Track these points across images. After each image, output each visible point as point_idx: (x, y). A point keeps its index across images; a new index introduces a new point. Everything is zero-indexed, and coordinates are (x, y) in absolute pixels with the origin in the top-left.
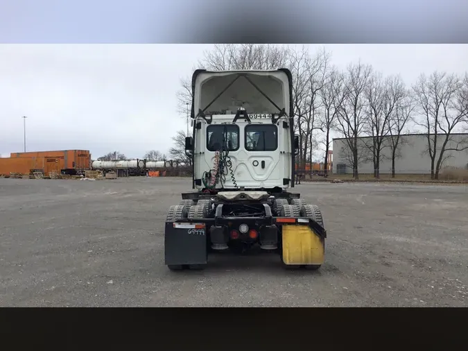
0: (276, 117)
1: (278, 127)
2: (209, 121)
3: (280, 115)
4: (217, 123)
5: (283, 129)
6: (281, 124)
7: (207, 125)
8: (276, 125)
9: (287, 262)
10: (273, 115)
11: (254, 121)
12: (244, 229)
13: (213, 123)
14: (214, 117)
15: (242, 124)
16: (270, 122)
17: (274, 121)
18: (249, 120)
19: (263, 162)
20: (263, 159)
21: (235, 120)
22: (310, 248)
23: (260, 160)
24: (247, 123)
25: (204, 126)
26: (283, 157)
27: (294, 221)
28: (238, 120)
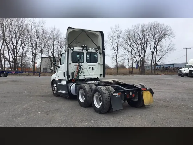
0: (97, 50)
2: (73, 50)
4: (76, 51)
5: (99, 55)
6: (99, 53)
8: (97, 53)
9: (145, 104)
11: (90, 51)
14: (75, 48)
15: (85, 52)
16: (95, 52)
18: (88, 50)
19: (93, 68)
20: (93, 66)
21: (82, 50)
22: (150, 99)
24: (87, 52)
25: (71, 52)
26: (100, 66)
27: (146, 89)
28: (84, 50)
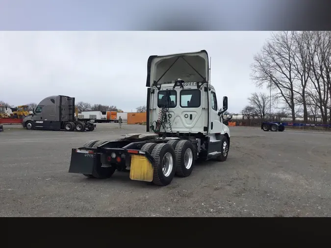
0: (200, 84)
1: (201, 91)
2: (159, 89)
3: (203, 83)
4: (164, 90)
5: (205, 92)
6: (203, 89)
7: (158, 91)
8: (200, 89)
9: (132, 179)
10: (198, 83)
11: (186, 87)
12: (114, 155)
13: (161, 90)
14: (162, 85)
15: (178, 89)
16: (196, 88)
17: (199, 87)
18: (183, 87)
19: (191, 115)
20: (191, 113)
21: (174, 87)
22: (146, 171)
23: (189, 114)
24: (181, 89)
25: (156, 92)
26: (204, 112)
27: (137, 153)
28: (176, 87)
